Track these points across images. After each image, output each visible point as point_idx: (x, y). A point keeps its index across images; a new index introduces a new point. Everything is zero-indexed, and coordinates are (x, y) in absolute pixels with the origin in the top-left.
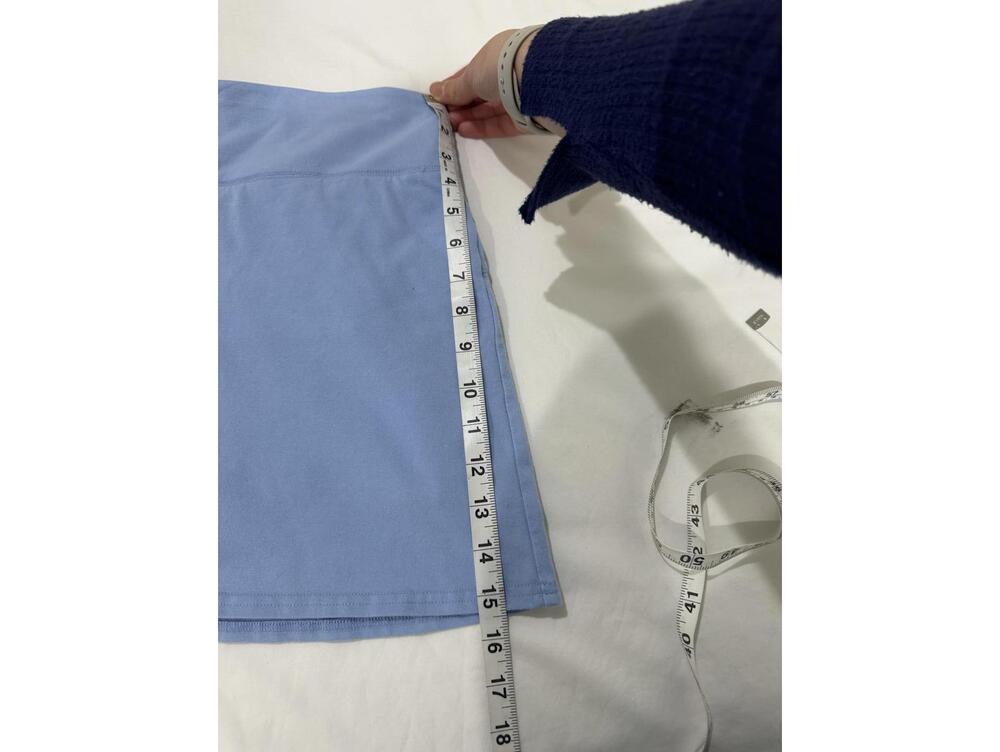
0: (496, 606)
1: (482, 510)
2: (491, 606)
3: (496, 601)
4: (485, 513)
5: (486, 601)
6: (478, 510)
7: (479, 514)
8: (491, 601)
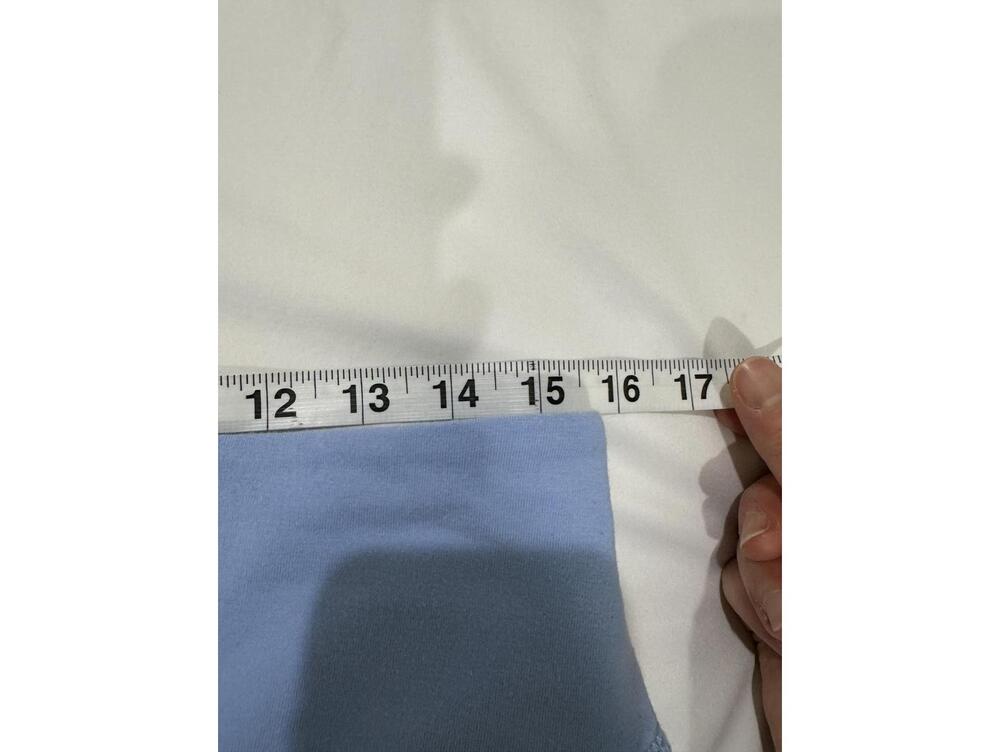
0: (560, 379)
1: (371, 398)
2: (559, 389)
3: (552, 379)
4: (379, 391)
5: (550, 399)
6: (372, 406)
7: (380, 403)
8: (551, 389)
